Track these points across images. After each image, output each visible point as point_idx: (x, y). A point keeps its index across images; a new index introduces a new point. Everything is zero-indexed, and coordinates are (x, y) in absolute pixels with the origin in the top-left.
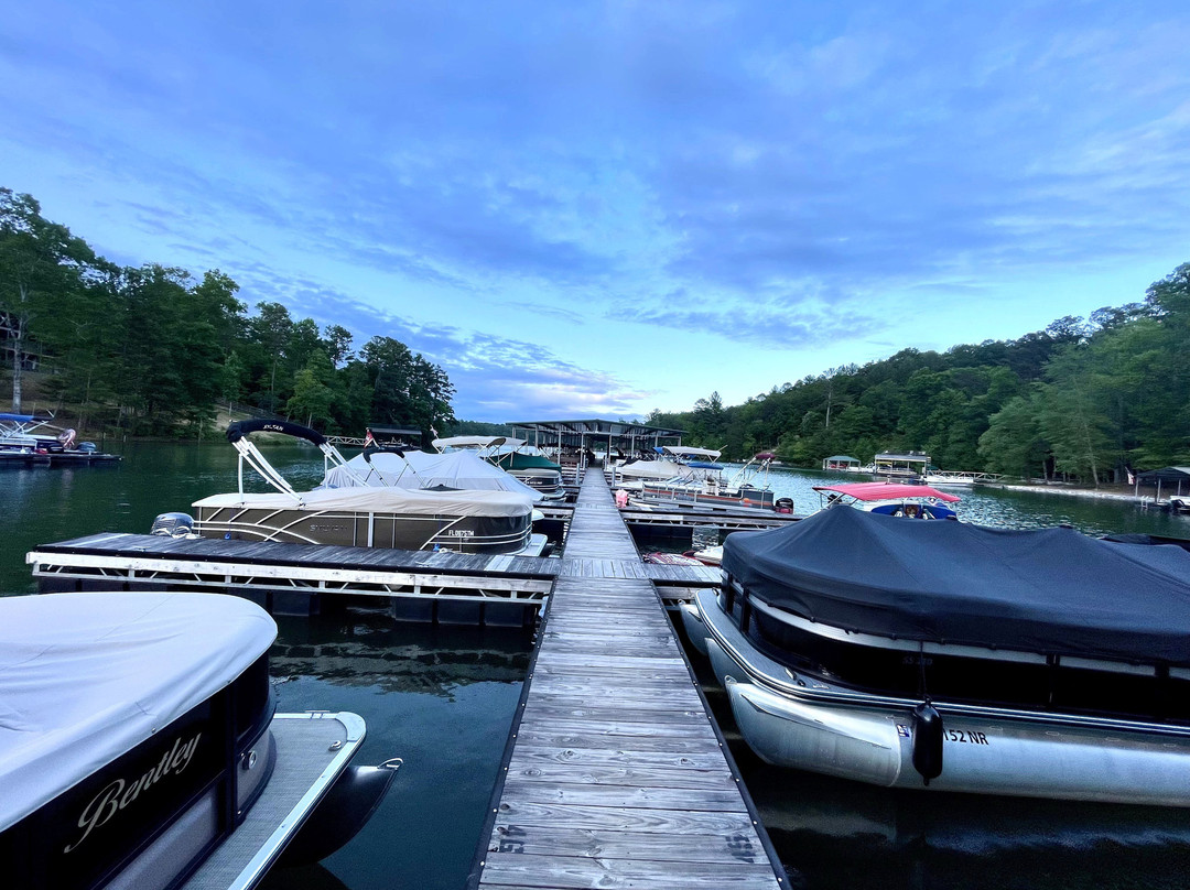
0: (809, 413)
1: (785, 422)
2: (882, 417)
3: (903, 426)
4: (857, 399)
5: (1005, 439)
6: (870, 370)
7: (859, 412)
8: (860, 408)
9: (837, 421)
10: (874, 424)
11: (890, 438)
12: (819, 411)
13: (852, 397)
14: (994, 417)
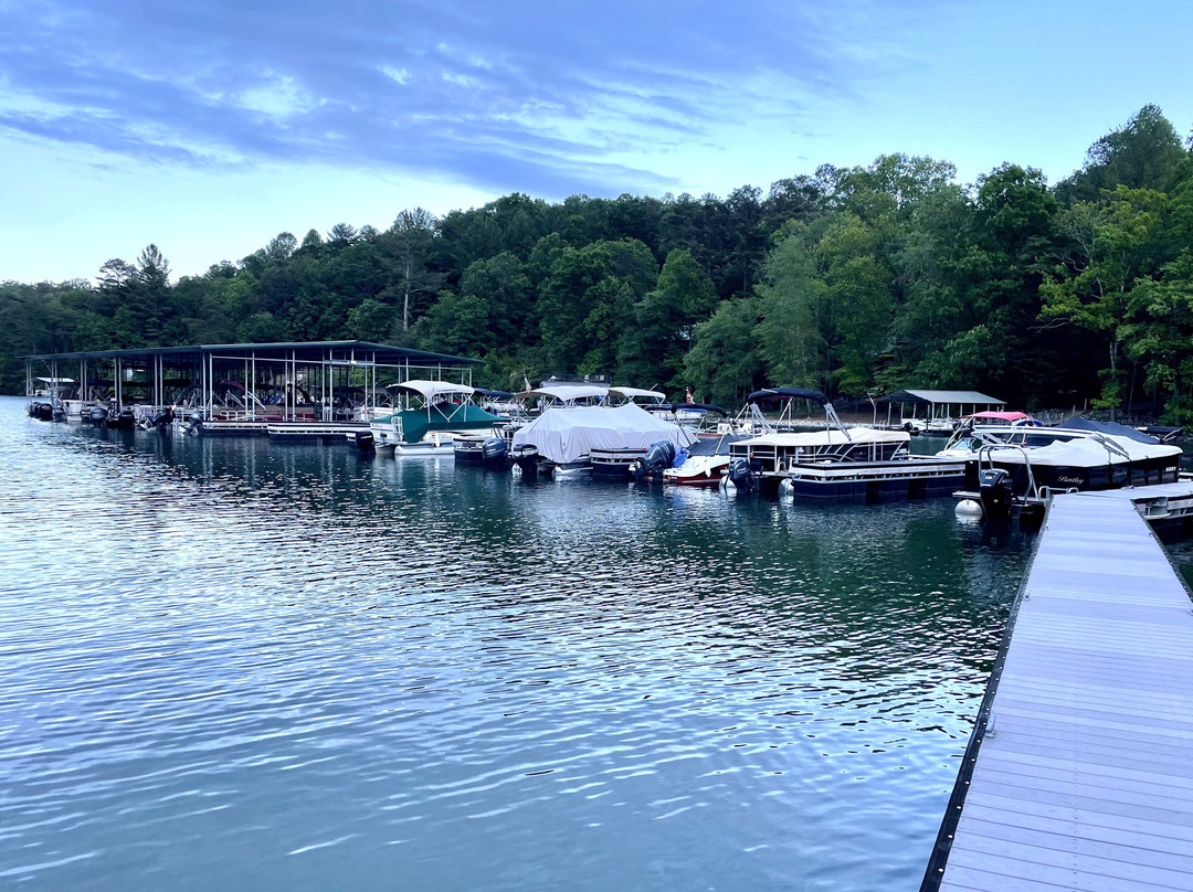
0: (367, 303)
1: (315, 319)
2: (501, 316)
3: (549, 335)
4: (453, 281)
5: (715, 359)
6: (456, 225)
7: (467, 306)
8: (466, 299)
9: (420, 319)
10: (490, 327)
11: (512, 352)
12: (382, 301)
13: (441, 276)
14: (702, 327)
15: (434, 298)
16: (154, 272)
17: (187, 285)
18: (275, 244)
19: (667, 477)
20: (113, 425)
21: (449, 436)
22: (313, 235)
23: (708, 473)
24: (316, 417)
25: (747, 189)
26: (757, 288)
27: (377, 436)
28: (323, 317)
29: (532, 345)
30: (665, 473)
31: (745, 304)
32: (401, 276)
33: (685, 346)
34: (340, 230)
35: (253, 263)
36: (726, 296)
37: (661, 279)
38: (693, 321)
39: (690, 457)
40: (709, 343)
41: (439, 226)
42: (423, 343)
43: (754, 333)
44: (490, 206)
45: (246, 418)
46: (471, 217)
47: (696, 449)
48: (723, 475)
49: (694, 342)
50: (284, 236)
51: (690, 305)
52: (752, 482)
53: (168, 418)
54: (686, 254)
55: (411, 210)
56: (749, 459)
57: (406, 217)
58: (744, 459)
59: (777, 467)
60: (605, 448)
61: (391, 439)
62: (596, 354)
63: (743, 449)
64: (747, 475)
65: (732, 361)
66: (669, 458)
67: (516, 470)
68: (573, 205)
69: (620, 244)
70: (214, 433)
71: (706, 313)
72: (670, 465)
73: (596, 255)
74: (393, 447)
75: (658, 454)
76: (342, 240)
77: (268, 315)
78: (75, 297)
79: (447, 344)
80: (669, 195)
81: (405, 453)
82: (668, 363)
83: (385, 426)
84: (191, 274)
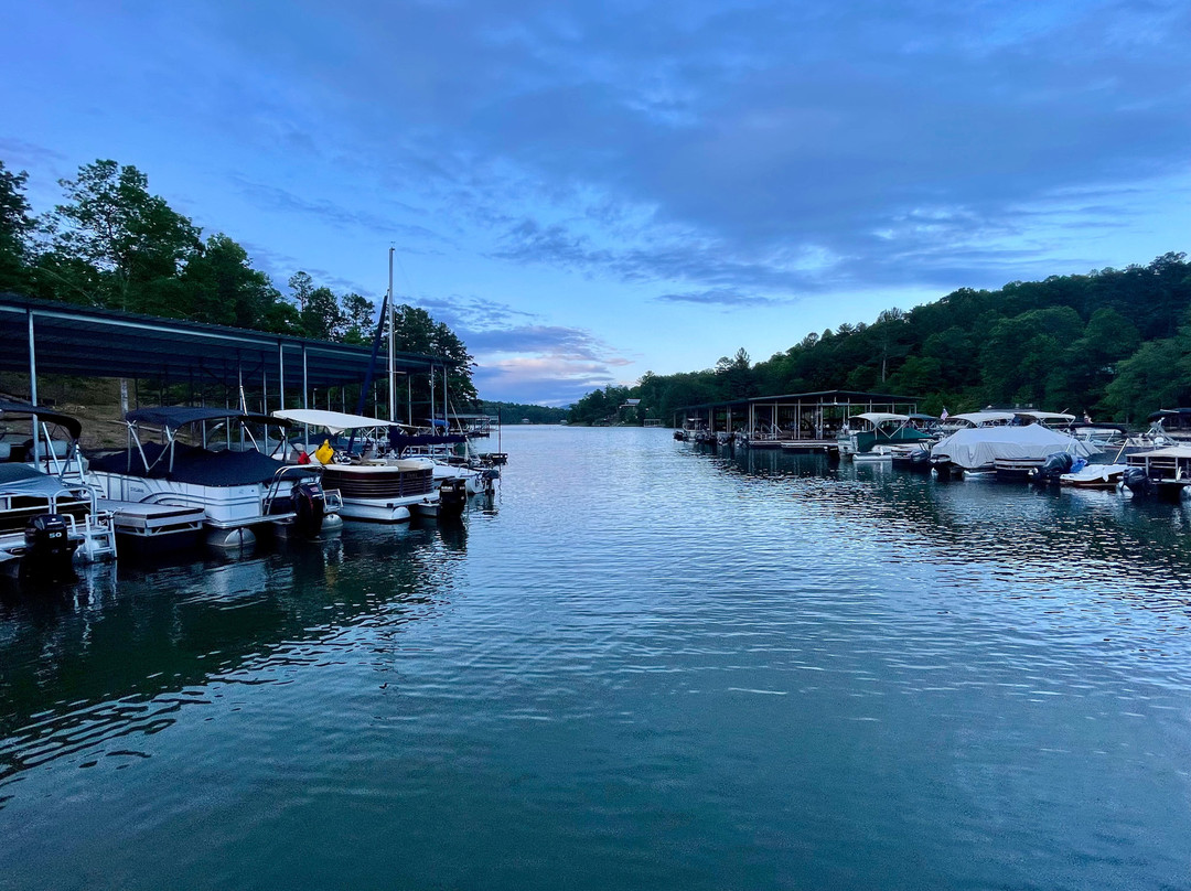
0: (859, 367)
2: (950, 368)
3: (989, 378)
4: (916, 350)
5: (1137, 386)
6: (919, 314)
7: (925, 364)
8: (925, 359)
9: (895, 374)
10: (942, 376)
11: (960, 391)
12: (870, 365)
13: (908, 347)
14: (1123, 363)
15: (902, 361)
16: (742, 361)
17: (759, 367)
18: (806, 340)
19: (1063, 480)
20: (707, 442)
21: (889, 448)
22: (828, 332)
23: (1106, 479)
24: (813, 436)
25: (1170, 255)
26: (1181, 329)
27: (841, 448)
28: (833, 378)
29: (973, 385)
30: (1062, 477)
31: (1168, 343)
32: (882, 350)
33: (1109, 378)
34: (844, 327)
35: (795, 352)
36: (1148, 338)
37: (1086, 331)
38: (1116, 360)
39: (1087, 465)
40: (1131, 375)
41: (906, 315)
42: (895, 389)
43: (1178, 364)
44: (945, 299)
45: (772, 438)
46: (930, 307)
47: (1094, 459)
48: (1119, 481)
49: (1117, 376)
50: (811, 334)
51: (1114, 347)
52: (1151, 487)
53: (731, 439)
54: (1111, 310)
55: (889, 309)
56: (1147, 467)
57: (886, 315)
58: (1141, 468)
59: (1179, 475)
60: (1008, 457)
61: (850, 450)
62: (1028, 389)
63: (1142, 460)
64: (1145, 481)
65: (1156, 388)
66: (1067, 465)
67: (934, 472)
68: (1010, 289)
69: (1051, 310)
70: (755, 447)
71: (1127, 353)
72: (1067, 471)
73: (1028, 320)
74: (852, 455)
75: (1054, 463)
76: (845, 332)
77: (801, 380)
78: (706, 378)
79: (911, 389)
80: (1094, 271)
81: (859, 459)
82: (1092, 392)
83: (846, 442)
84: (761, 362)
